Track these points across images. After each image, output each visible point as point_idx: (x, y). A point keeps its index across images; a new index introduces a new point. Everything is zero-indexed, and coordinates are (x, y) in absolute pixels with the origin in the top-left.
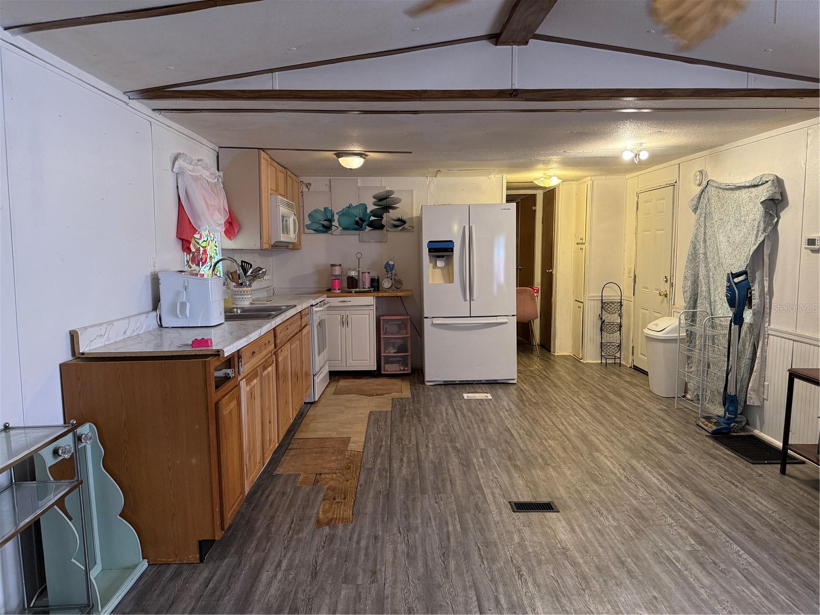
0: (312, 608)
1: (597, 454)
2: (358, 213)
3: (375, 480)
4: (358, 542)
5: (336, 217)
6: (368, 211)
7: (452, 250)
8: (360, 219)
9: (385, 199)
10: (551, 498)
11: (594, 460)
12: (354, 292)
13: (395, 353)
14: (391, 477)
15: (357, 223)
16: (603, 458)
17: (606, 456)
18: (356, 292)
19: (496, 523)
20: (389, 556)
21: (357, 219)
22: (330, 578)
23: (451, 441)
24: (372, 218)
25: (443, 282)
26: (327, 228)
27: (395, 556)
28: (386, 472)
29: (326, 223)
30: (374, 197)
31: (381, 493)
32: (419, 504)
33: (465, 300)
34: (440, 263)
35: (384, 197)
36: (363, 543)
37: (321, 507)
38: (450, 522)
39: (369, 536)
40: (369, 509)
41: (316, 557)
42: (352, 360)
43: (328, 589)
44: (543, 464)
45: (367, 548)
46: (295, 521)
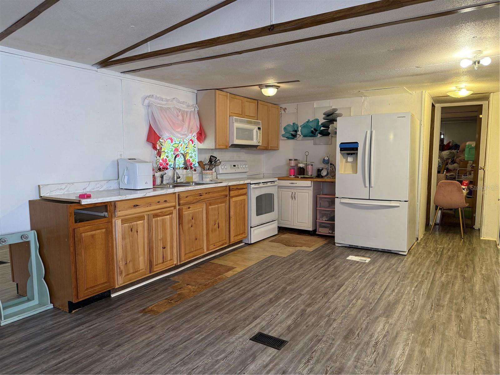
1: (382, 319)
2: (313, 125)
3: (207, 295)
5: (300, 129)
6: (320, 124)
7: (357, 149)
8: (315, 129)
9: (331, 114)
11: (372, 322)
12: (300, 177)
13: (325, 220)
14: (217, 297)
15: (312, 132)
16: (382, 323)
17: (387, 322)
18: (301, 178)
21: (312, 129)
23: (289, 284)
24: (322, 128)
25: (352, 173)
26: (294, 136)
28: (220, 293)
29: (293, 133)
30: (324, 114)
32: (206, 316)
33: (366, 187)
34: (350, 159)
35: (330, 113)
37: (159, 302)
42: (298, 222)
46: (136, 305)
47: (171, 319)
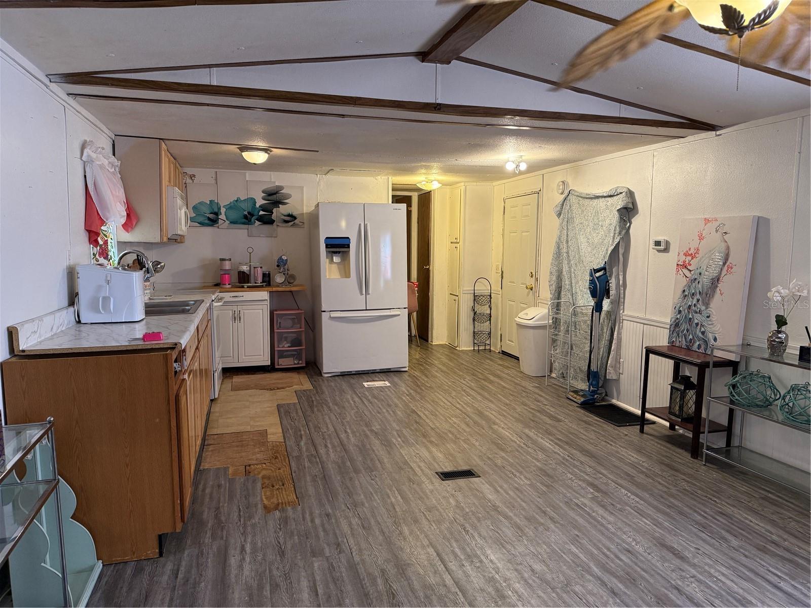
0: (291, 582)
1: (496, 427)
2: (247, 207)
3: (306, 466)
4: (312, 521)
5: (223, 210)
6: (258, 205)
7: (348, 246)
8: (249, 213)
9: (275, 194)
10: (469, 466)
11: (494, 432)
12: (246, 287)
13: (289, 347)
14: (322, 463)
15: (245, 217)
16: (500, 429)
17: (503, 428)
18: (248, 287)
19: (432, 491)
20: (346, 528)
21: (246, 213)
22: (298, 555)
23: (367, 425)
24: (262, 213)
25: (339, 277)
26: (213, 221)
27: (351, 528)
28: (315, 458)
29: (211, 216)
30: (263, 192)
31: (318, 477)
32: (357, 482)
33: (362, 294)
34: (336, 259)
35: (273, 192)
36: (317, 521)
37: (263, 494)
38: (390, 495)
39: (320, 515)
40: (311, 490)
41: (277, 538)
42: (245, 356)
43: (301, 564)
44: (454, 439)
45: (323, 525)
46: (241, 509)
47: (328, 500)
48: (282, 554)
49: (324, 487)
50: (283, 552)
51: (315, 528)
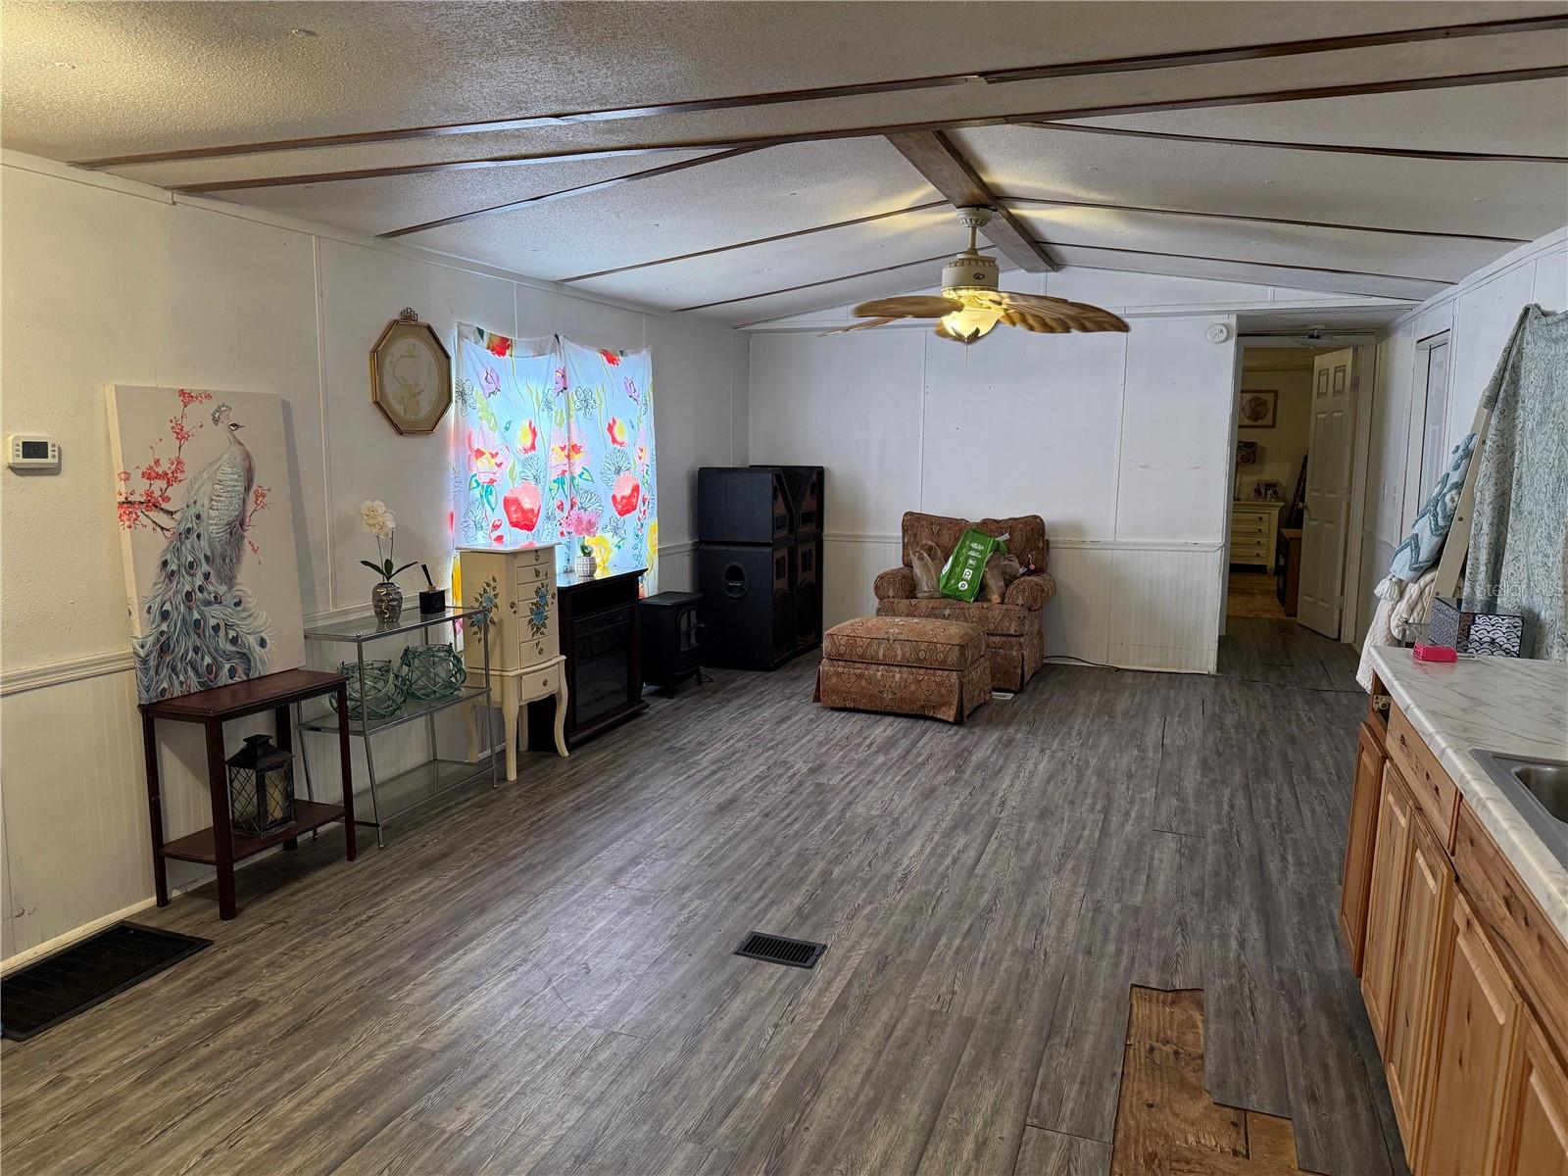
3: (1076, 1087)
4: (1119, 952)
14: (1030, 1084)
20: (1072, 926)
27: (1064, 922)
28: (1039, 1106)
31: (1064, 1042)
32: (990, 998)
36: (1111, 948)
37: (1202, 1039)
40: (1096, 1008)
47: (1072, 977)
48: (1182, 923)
49: (1065, 1008)
50: (1180, 924)
51: (1119, 940)
